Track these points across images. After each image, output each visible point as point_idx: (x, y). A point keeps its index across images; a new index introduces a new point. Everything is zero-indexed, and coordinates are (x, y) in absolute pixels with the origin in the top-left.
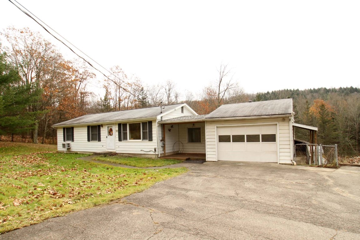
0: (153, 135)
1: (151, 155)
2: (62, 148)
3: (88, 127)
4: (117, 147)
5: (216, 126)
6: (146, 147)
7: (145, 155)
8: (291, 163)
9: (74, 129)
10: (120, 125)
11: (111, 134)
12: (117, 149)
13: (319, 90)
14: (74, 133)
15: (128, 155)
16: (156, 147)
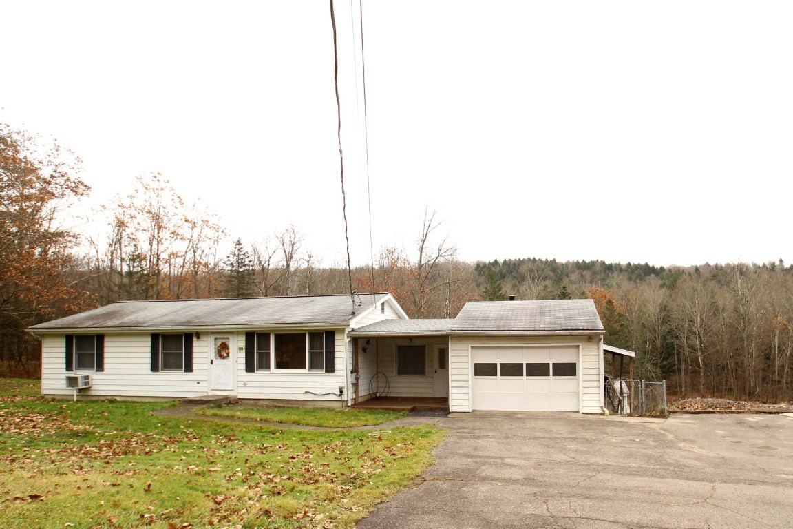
0: (337, 361)
1: (329, 402)
2: (64, 387)
3: (155, 337)
4: (241, 384)
5: (470, 346)
6: (319, 385)
7: (315, 403)
8: (600, 411)
9: (106, 339)
10: (249, 336)
11: (226, 355)
12: (240, 390)
13: (593, 264)
14: (106, 350)
15: (270, 402)
16: (344, 385)
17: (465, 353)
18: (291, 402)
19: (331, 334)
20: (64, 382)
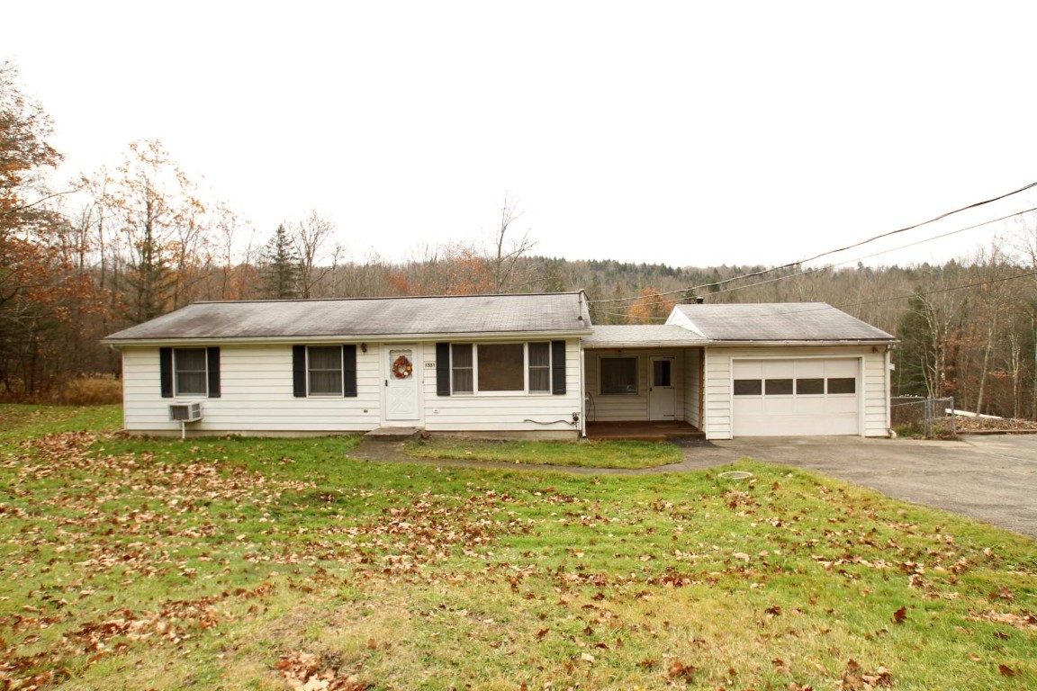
0: (569, 380)
1: (557, 433)
2: (167, 419)
3: (298, 351)
4: (430, 413)
5: (732, 358)
6: (543, 411)
7: (537, 434)
8: (887, 435)
9: (222, 354)
10: (442, 348)
11: (406, 373)
12: (428, 420)
14: (222, 368)
15: (471, 434)
16: (577, 410)
17: (726, 368)
18: (503, 434)
19: (560, 346)
20: (167, 412)
